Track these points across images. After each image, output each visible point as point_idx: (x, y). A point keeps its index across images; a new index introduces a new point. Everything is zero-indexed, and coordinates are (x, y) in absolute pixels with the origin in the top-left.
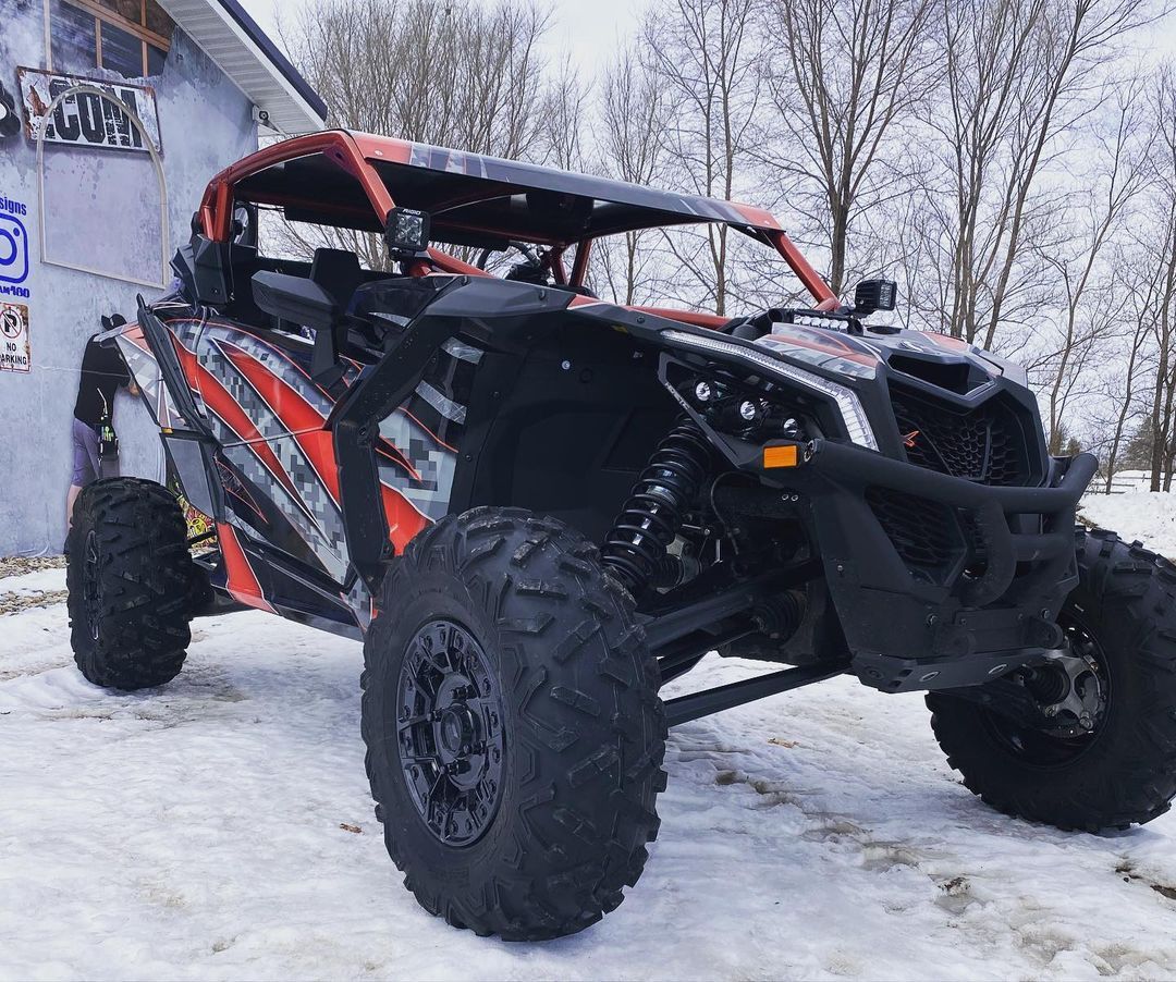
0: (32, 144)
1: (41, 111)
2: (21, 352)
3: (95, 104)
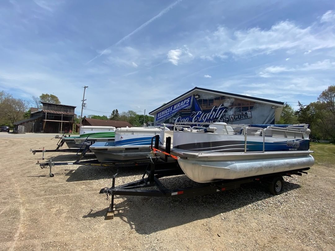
3: (240, 115)
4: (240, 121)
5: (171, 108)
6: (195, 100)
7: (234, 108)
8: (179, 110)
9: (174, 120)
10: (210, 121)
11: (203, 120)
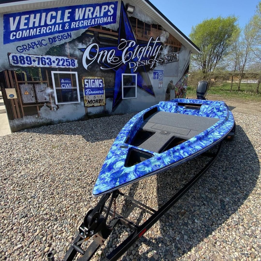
0: (165, 63)
1: (166, 59)
2: (161, 87)
3: (172, 57)
4: (171, 63)
5: (67, 15)
6: (124, 16)
7: (168, 46)
8: (92, 26)
9: (80, 49)
10: (146, 61)
11: (138, 57)
